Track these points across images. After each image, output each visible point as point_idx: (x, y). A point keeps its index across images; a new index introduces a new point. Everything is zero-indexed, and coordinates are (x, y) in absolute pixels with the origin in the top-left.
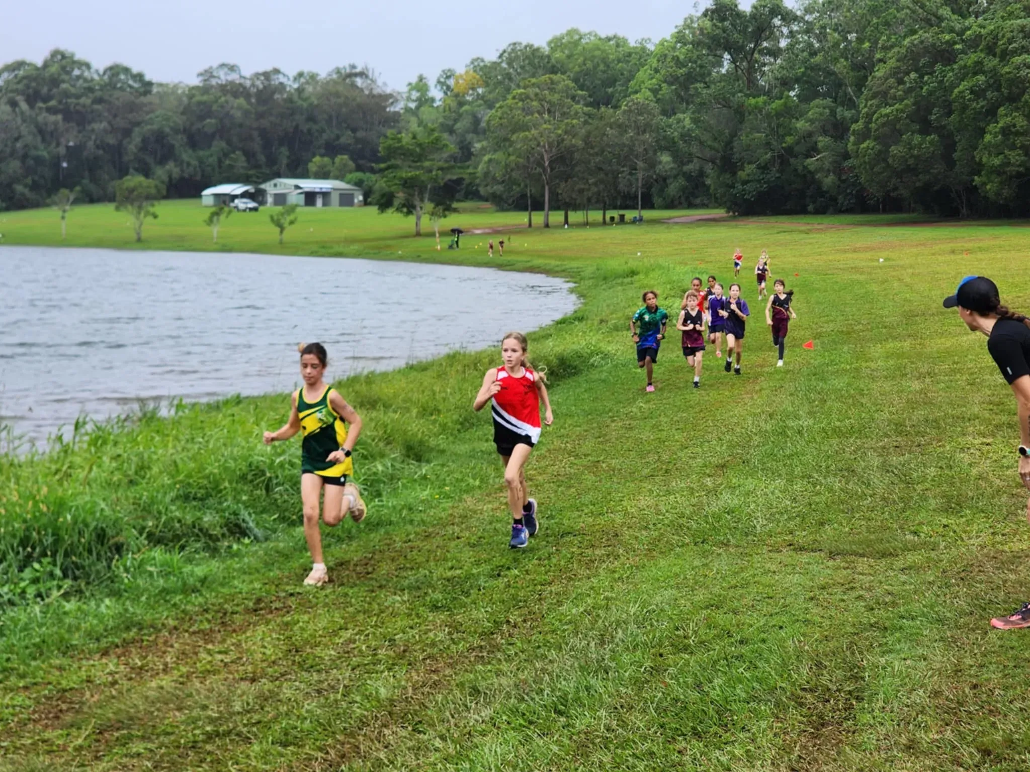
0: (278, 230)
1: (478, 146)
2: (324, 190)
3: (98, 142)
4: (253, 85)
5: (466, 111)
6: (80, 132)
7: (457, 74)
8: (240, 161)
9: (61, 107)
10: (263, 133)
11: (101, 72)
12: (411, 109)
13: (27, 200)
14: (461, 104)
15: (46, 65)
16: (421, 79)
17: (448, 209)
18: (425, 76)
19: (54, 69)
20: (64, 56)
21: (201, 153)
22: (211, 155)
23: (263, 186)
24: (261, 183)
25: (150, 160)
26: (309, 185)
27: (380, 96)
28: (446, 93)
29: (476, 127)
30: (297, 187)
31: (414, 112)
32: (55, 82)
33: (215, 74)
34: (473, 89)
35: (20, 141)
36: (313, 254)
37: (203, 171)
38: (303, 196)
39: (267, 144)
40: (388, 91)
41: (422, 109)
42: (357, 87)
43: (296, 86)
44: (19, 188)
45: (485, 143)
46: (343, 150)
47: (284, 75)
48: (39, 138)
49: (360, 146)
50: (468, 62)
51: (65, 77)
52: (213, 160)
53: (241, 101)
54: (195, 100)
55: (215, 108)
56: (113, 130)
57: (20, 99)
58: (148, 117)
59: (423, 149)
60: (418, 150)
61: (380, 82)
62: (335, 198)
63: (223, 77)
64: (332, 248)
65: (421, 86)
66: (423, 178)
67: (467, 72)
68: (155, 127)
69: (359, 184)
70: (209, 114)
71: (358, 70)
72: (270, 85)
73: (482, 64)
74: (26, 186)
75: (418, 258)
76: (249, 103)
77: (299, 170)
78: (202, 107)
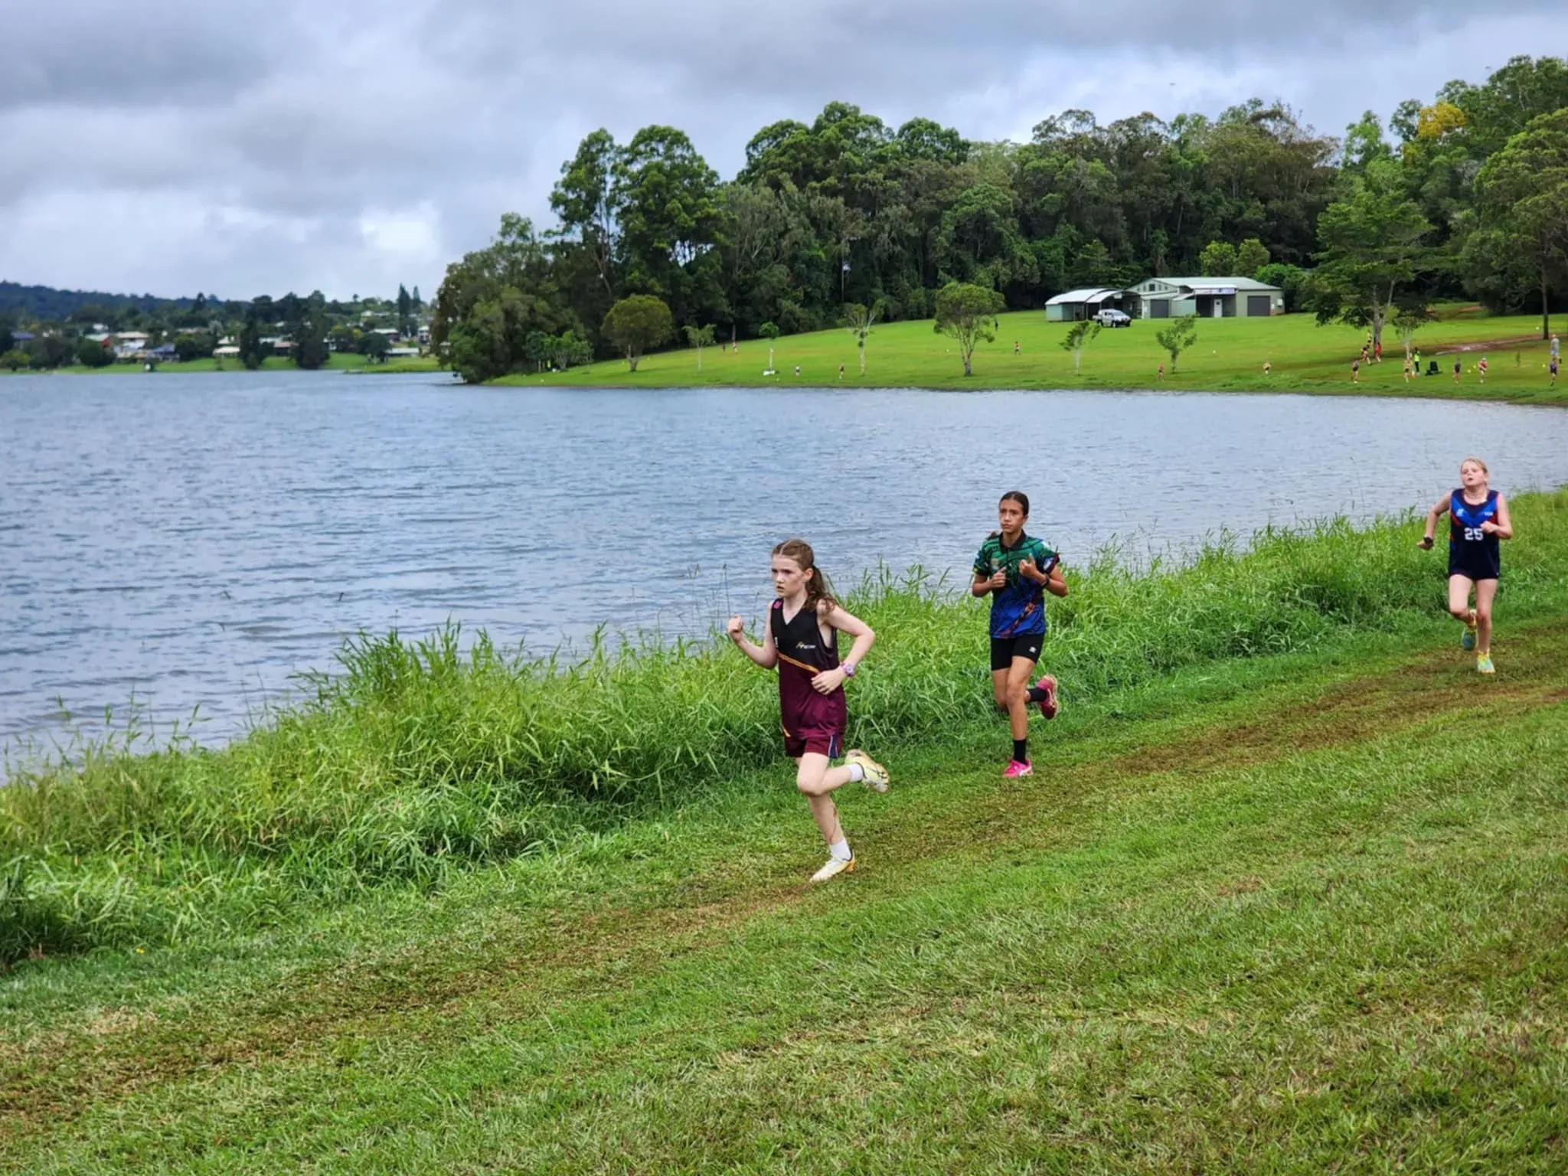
0: (1168, 353)
1: (1458, 216)
2: (1224, 292)
3: (894, 234)
4: (1114, 141)
5: (1439, 164)
6: (868, 220)
7: (1425, 107)
8: (1100, 255)
9: (841, 186)
10: (1129, 208)
11: (896, 132)
12: (1354, 164)
13: (798, 320)
14: (1431, 154)
15: (819, 126)
16: (1368, 118)
17: (1422, 316)
18: (1374, 112)
19: (831, 132)
20: (844, 114)
21: (1040, 244)
22: (1055, 247)
23: (1134, 290)
24: (1132, 285)
25: (967, 256)
26: (1202, 285)
27: (1303, 146)
28: (1406, 138)
29: (1455, 187)
30: (1186, 289)
31: (1359, 169)
32: (832, 151)
33: (1058, 125)
34: (1449, 129)
35: (787, 236)
36: (1227, 388)
37: (1042, 270)
38: (1194, 302)
39: (1135, 226)
40: (1316, 136)
41: (1372, 163)
42: (1270, 134)
43: (1175, 137)
44: (786, 304)
45: (1468, 212)
46: (1250, 229)
47: (1160, 122)
48: (812, 232)
49: (1273, 223)
50: (1441, 88)
51: (847, 143)
52: (1058, 254)
53: (1098, 164)
54: (1028, 166)
55: (1059, 176)
56: (915, 216)
57: (785, 177)
58: (964, 193)
59: (1383, 228)
60: (1374, 229)
61: (1302, 124)
62: (1241, 303)
63: (1069, 131)
64: (1250, 378)
65: (1368, 126)
66: (1383, 272)
67: (1439, 104)
68: (974, 208)
69: (1276, 281)
70: (1051, 185)
71: (1266, 108)
72: (1138, 138)
73: (1462, 90)
74: (796, 301)
75: (1386, 390)
76: (1109, 167)
77: (1184, 263)
78: (1040, 175)
